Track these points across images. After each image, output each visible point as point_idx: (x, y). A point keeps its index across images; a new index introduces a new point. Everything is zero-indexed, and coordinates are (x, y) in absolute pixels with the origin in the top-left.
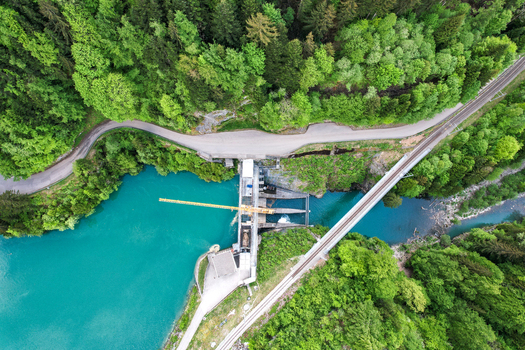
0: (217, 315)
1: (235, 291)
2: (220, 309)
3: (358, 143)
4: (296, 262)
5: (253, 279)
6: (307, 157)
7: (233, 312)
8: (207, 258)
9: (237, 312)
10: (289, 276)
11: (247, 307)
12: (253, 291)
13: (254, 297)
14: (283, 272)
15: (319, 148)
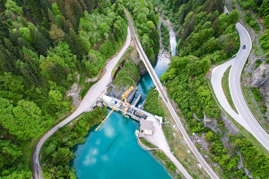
0: (173, 144)
1: (164, 131)
2: (170, 141)
3: (123, 57)
4: (161, 98)
5: (161, 118)
6: (117, 76)
7: (175, 134)
8: (140, 138)
9: (175, 132)
10: (166, 103)
11: (174, 127)
12: (167, 121)
13: (170, 121)
14: (163, 105)
15: (116, 69)
